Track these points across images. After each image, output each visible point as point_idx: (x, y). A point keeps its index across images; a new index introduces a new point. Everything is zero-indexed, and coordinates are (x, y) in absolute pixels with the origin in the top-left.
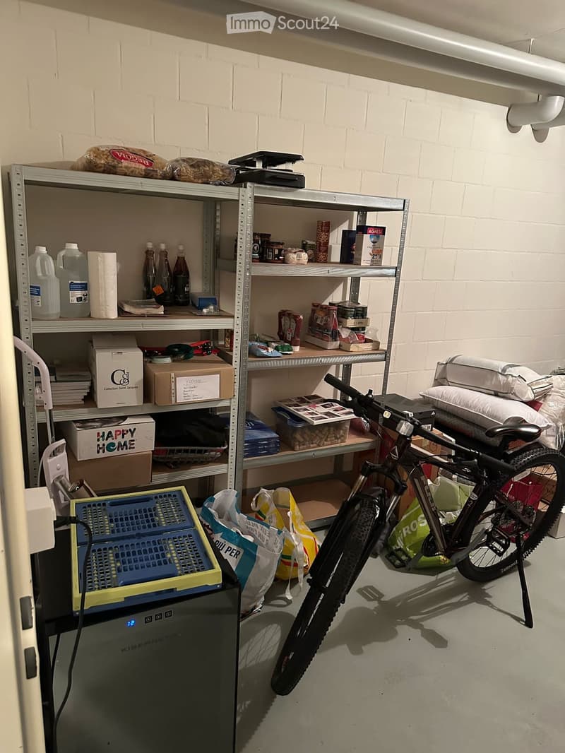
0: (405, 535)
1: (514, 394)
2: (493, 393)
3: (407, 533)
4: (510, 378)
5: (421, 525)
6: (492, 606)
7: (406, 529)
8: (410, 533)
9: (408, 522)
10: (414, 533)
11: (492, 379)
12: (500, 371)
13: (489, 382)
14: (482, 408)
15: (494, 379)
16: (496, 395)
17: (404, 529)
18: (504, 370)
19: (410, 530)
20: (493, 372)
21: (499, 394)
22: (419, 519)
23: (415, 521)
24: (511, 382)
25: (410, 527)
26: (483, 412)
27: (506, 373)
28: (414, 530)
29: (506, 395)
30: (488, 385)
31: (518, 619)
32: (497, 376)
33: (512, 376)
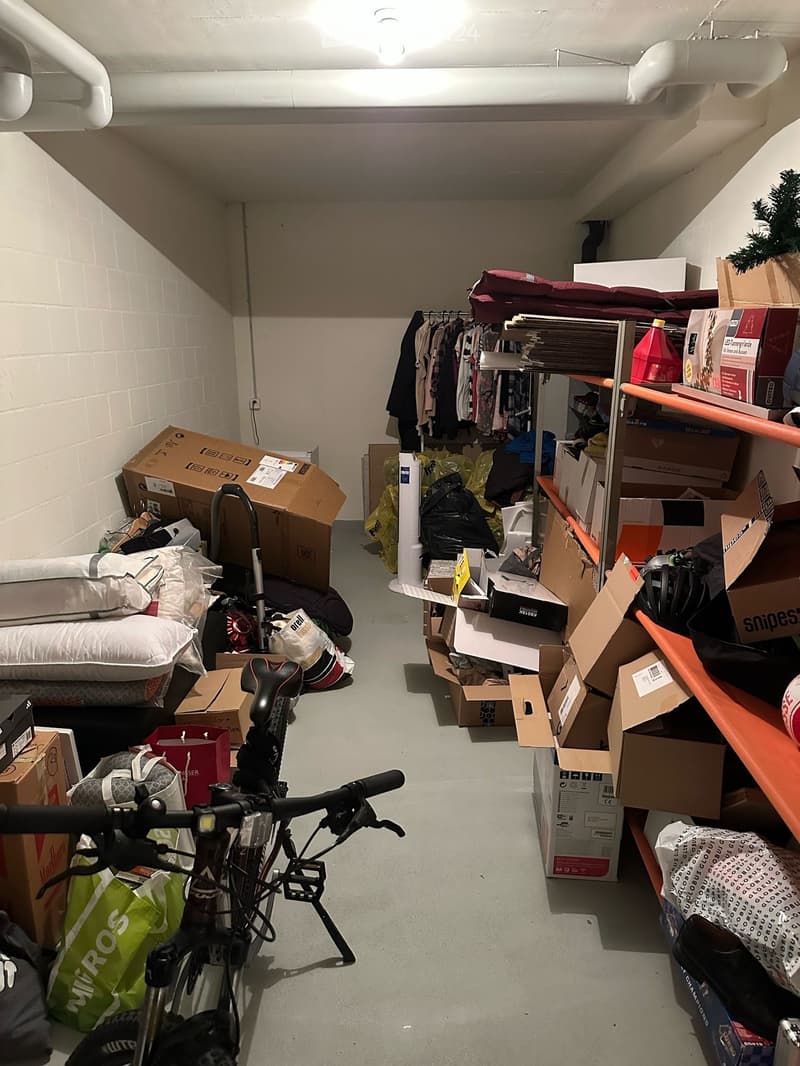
0: (95, 972)
1: (129, 606)
2: (88, 616)
3: (97, 966)
4: (113, 582)
5: (120, 932)
6: (289, 974)
7: (91, 959)
8: (103, 961)
9: (85, 942)
10: (115, 956)
11: (77, 594)
12: (87, 575)
13: (74, 600)
14: (87, 650)
15: (82, 592)
16: (95, 617)
17: (85, 963)
18: (93, 571)
19: (100, 955)
20: (74, 581)
21: (100, 614)
22: (112, 925)
23: (104, 932)
24: (117, 588)
25: (96, 949)
26: (95, 657)
27: (99, 576)
28: (108, 951)
29: (113, 612)
30: (74, 604)
31: (330, 963)
32: (86, 586)
33: (115, 578)
